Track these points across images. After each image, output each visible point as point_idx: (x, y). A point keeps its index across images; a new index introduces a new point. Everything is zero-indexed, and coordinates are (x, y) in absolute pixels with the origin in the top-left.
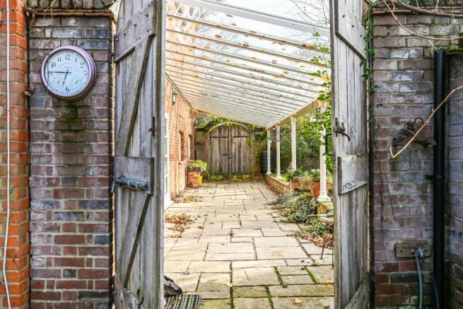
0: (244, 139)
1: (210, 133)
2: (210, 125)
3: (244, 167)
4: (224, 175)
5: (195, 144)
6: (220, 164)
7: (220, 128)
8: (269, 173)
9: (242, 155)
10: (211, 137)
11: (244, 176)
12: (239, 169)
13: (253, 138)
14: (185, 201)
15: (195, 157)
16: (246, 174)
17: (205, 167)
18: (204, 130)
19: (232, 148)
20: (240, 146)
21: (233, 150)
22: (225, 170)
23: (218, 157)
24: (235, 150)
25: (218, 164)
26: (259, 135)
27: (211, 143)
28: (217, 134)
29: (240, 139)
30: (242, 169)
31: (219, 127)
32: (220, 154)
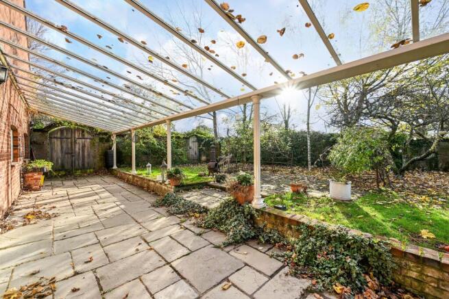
0: (88, 140)
1: (51, 134)
2: (50, 127)
3: (88, 163)
4: (66, 170)
5: (31, 143)
6: (62, 161)
7: (62, 131)
8: (115, 167)
9: (86, 154)
10: (51, 138)
11: (88, 171)
12: (83, 165)
13: (97, 140)
14: (26, 220)
15: (31, 156)
16: (90, 168)
17: (50, 167)
18: (43, 131)
19: (75, 148)
20: (84, 146)
21: (77, 149)
22: (67, 166)
23: (60, 155)
24: (79, 149)
25: (60, 161)
26: (103, 138)
27: (51, 143)
28: (59, 135)
29: (83, 140)
30: (86, 165)
31: (60, 129)
32: (62, 152)
